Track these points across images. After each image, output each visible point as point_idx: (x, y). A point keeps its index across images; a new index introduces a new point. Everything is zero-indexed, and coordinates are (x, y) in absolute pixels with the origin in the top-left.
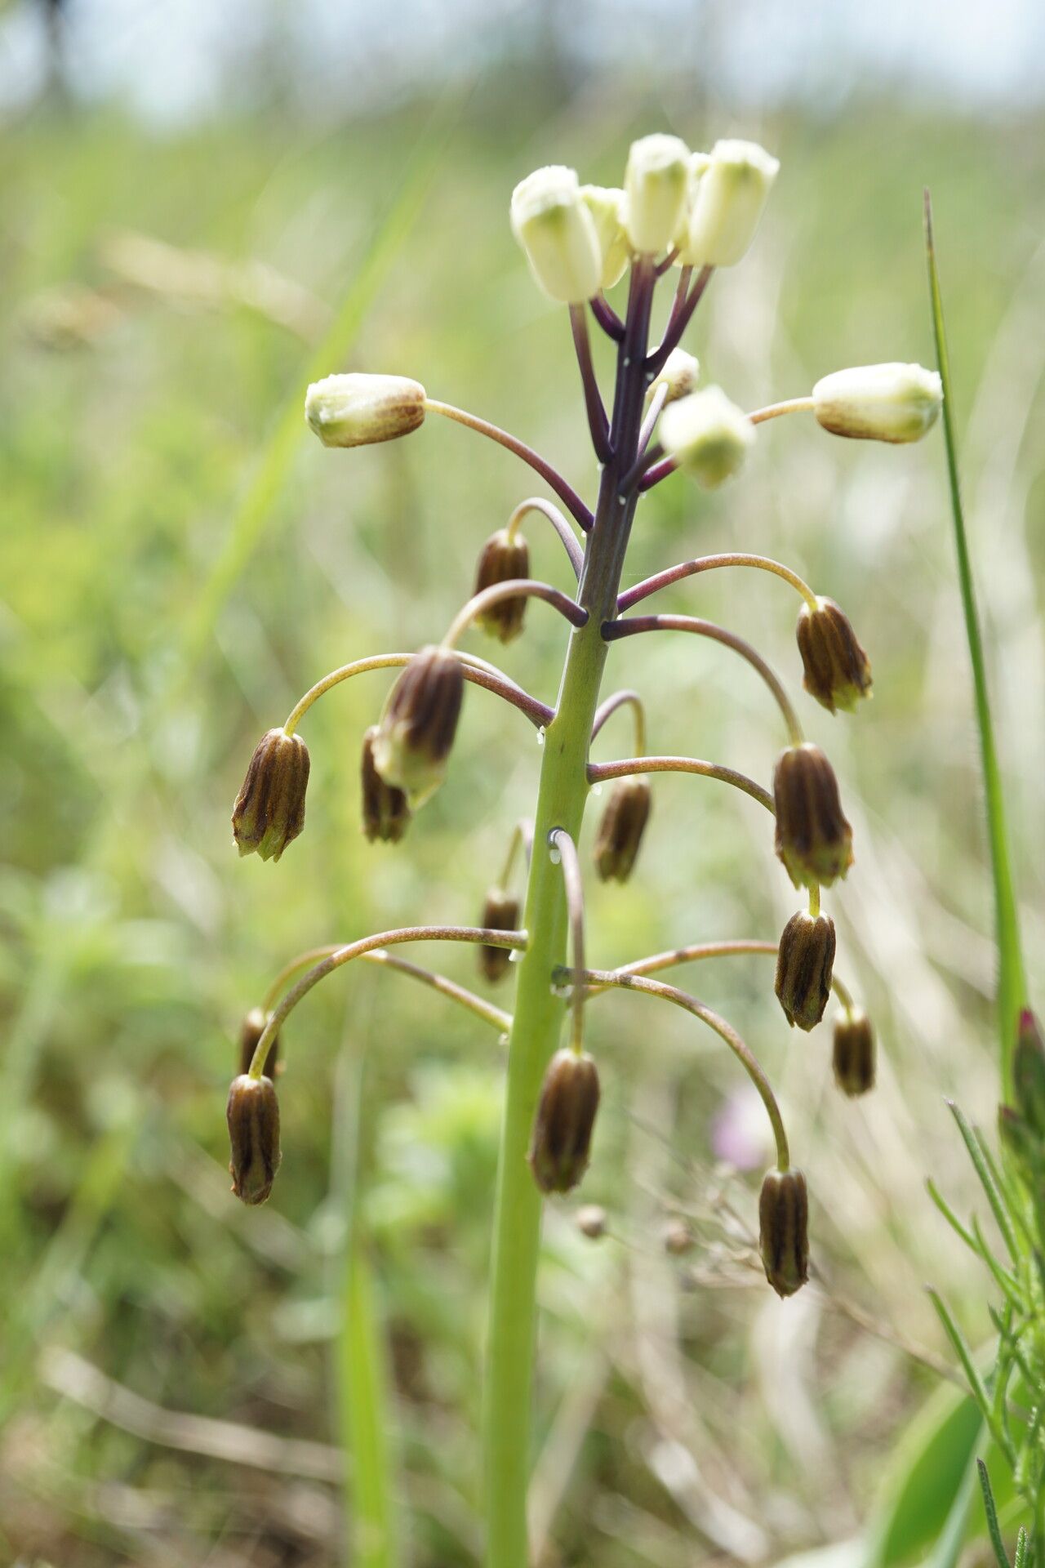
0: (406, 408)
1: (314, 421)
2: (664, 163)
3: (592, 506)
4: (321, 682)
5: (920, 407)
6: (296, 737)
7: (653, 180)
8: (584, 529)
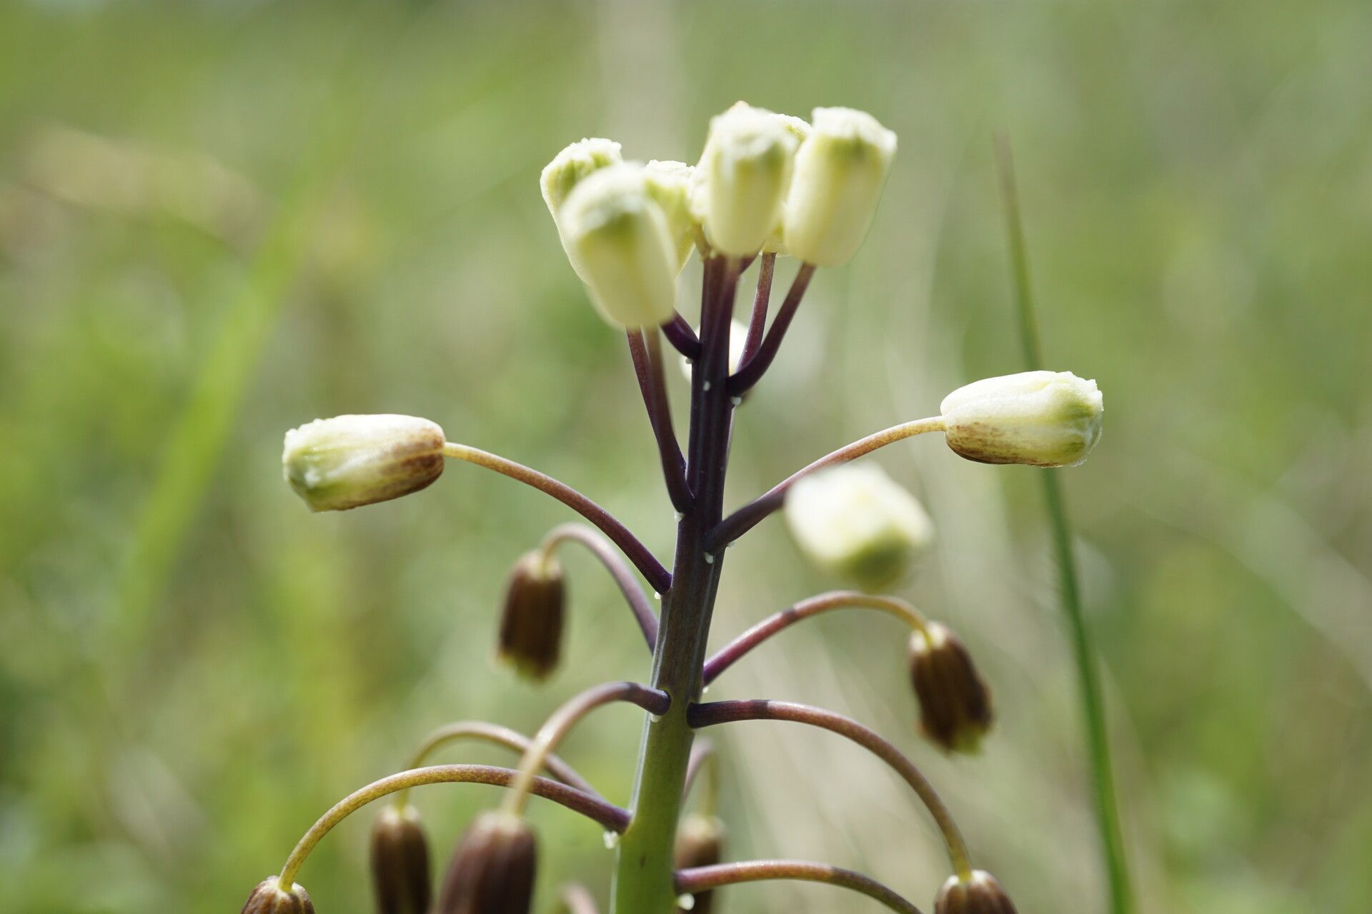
0: (422, 459)
1: (298, 482)
2: (759, 148)
3: (669, 564)
4: (326, 816)
5: (1081, 427)
6: (296, 888)
7: (747, 170)
8: (657, 590)
